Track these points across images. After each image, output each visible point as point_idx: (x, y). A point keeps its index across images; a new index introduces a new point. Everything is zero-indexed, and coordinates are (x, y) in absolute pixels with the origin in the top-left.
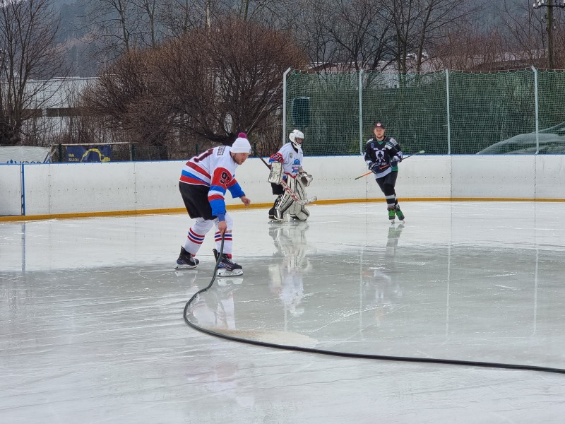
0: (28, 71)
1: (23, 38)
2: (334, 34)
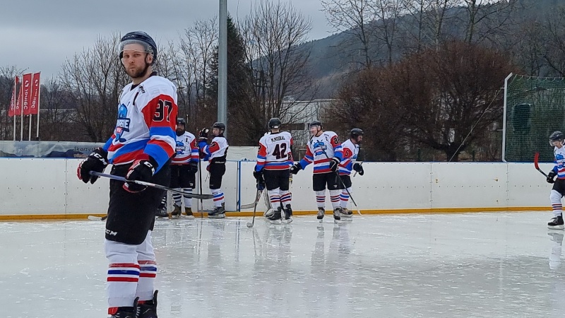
0: (284, 88)
1: (282, 61)
2: (548, 59)
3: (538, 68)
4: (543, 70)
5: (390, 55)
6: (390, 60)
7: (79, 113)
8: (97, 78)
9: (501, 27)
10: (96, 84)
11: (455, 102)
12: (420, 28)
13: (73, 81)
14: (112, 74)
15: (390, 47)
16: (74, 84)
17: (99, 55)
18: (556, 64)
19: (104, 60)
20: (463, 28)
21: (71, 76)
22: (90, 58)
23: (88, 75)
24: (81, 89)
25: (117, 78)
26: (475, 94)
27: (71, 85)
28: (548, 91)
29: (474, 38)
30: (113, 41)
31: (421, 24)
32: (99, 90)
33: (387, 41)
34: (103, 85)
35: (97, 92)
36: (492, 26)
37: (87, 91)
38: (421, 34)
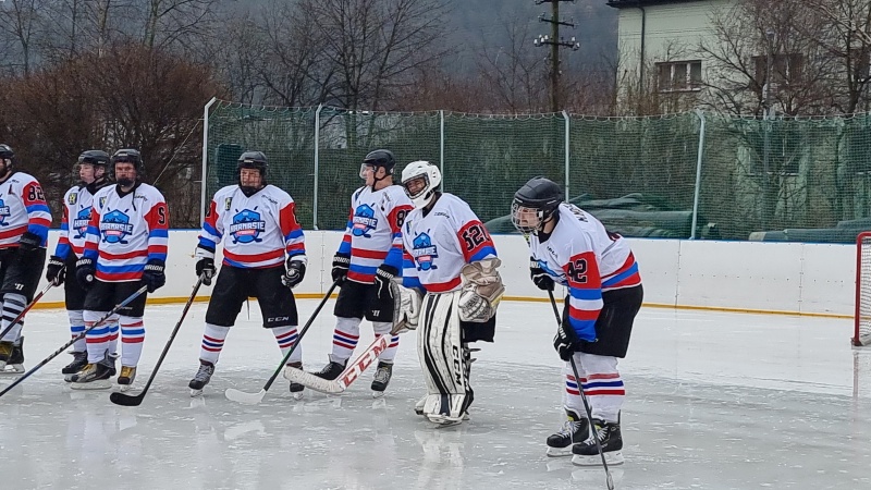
2: (265, 76)
3: (252, 87)
4: (259, 91)
5: (27, 58)
6: (26, 65)
9: (197, 25)
11: (129, 135)
12: (74, 18)
15: (25, 46)
18: (276, 84)
20: (140, 23)
26: (160, 125)
28: (267, 122)
29: (158, 40)
31: (75, 13)
33: (21, 36)
36: (185, 22)
38: (76, 28)
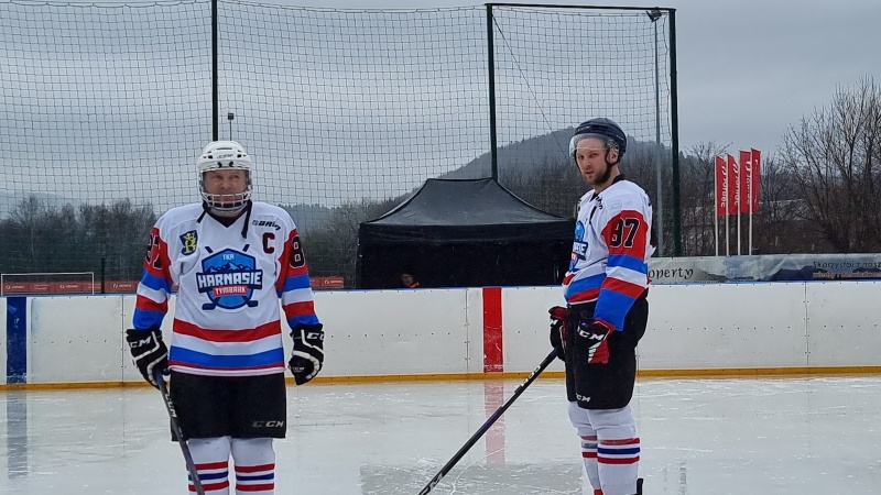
7: (811, 205)
8: (838, 151)
10: (837, 160)
13: (801, 159)
14: (860, 143)
16: (802, 163)
17: (839, 116)
19: (848, 122)
21: (798, 151)
22: (826, 120)
23: (823, 147)
24: (814, 170)
25: (870, 148)
27: (798, 165)
30: (861, 93)
32: (842, 169)
34: (848, 162)
35: (839, 173)
37: (823, 172)
